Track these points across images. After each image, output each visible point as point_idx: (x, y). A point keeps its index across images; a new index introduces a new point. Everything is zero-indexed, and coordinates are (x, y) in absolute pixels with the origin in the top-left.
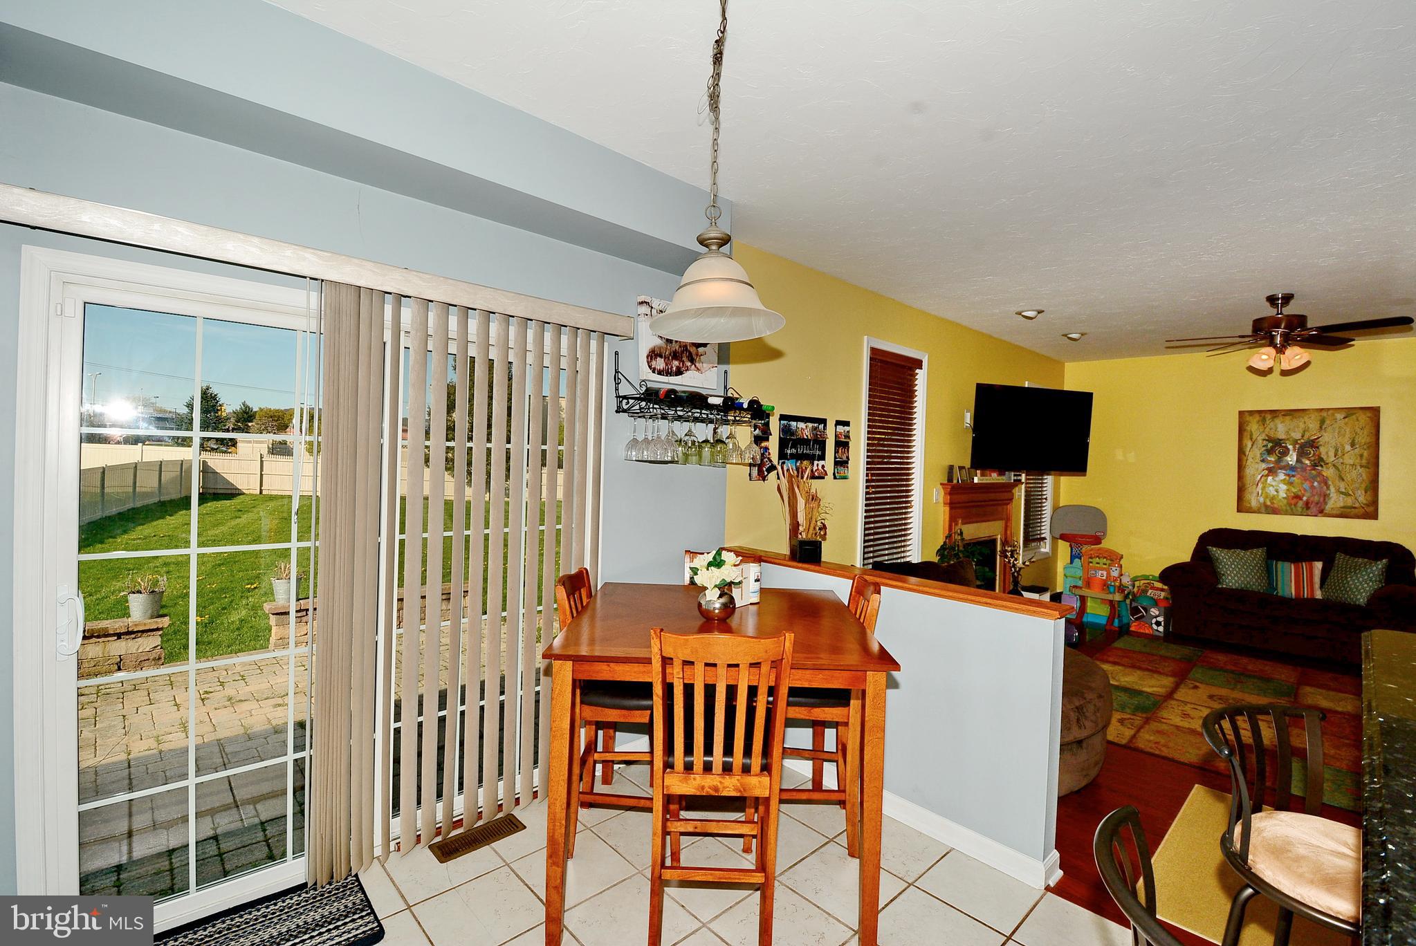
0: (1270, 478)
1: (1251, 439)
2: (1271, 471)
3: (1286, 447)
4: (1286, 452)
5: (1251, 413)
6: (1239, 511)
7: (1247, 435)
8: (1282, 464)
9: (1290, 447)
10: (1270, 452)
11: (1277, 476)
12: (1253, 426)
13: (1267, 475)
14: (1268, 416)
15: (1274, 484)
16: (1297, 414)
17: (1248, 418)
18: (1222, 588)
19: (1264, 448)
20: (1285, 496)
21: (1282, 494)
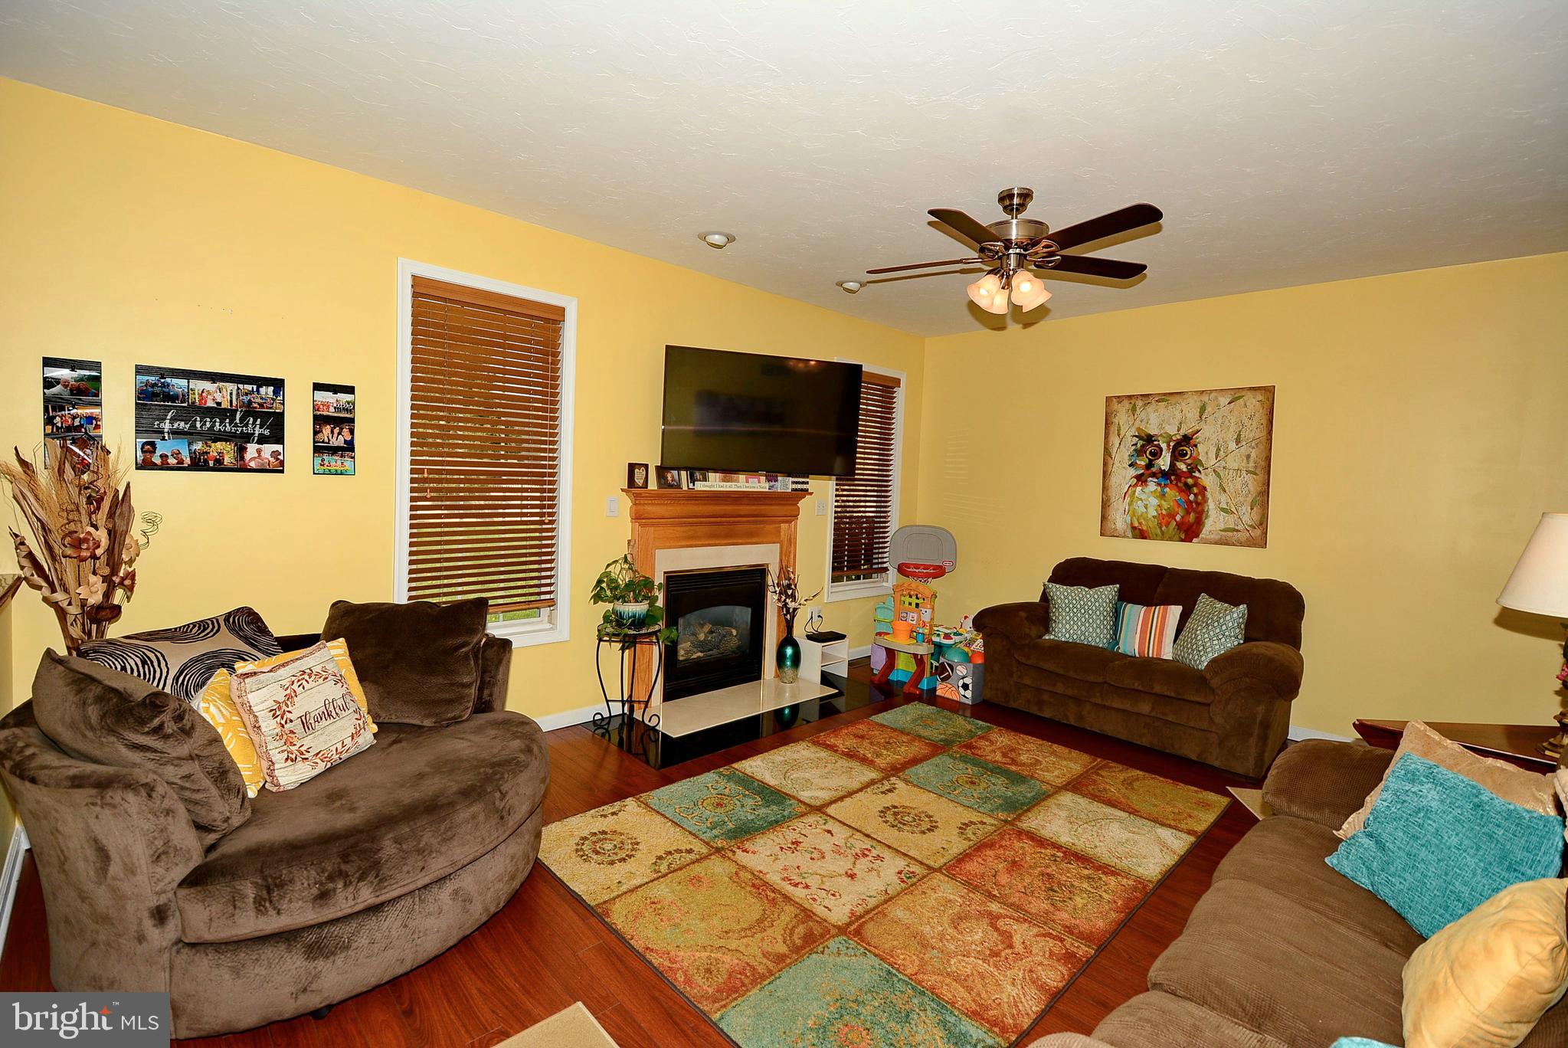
0: (1139, 489)
1: (1119, 435)
2: (1141, 479)
3: (1158, 446)
4: (1157, 454)
5: (1120, 399)
6: (1102, 534)
7: (1114, 429)
8: (1154, 470)
9: (1164, 446)
10: (1140, 452)
11: (1146, 485)
12: (1122, 418)
13: (1136, 485)
14: (1140, 403)
15: (1143, 497)
16: (1173, 399)
17: (1116, 406)
18: (1050, 639)
19: (1134, 447)
20: (1155, 514)
21: (1152, 512)
